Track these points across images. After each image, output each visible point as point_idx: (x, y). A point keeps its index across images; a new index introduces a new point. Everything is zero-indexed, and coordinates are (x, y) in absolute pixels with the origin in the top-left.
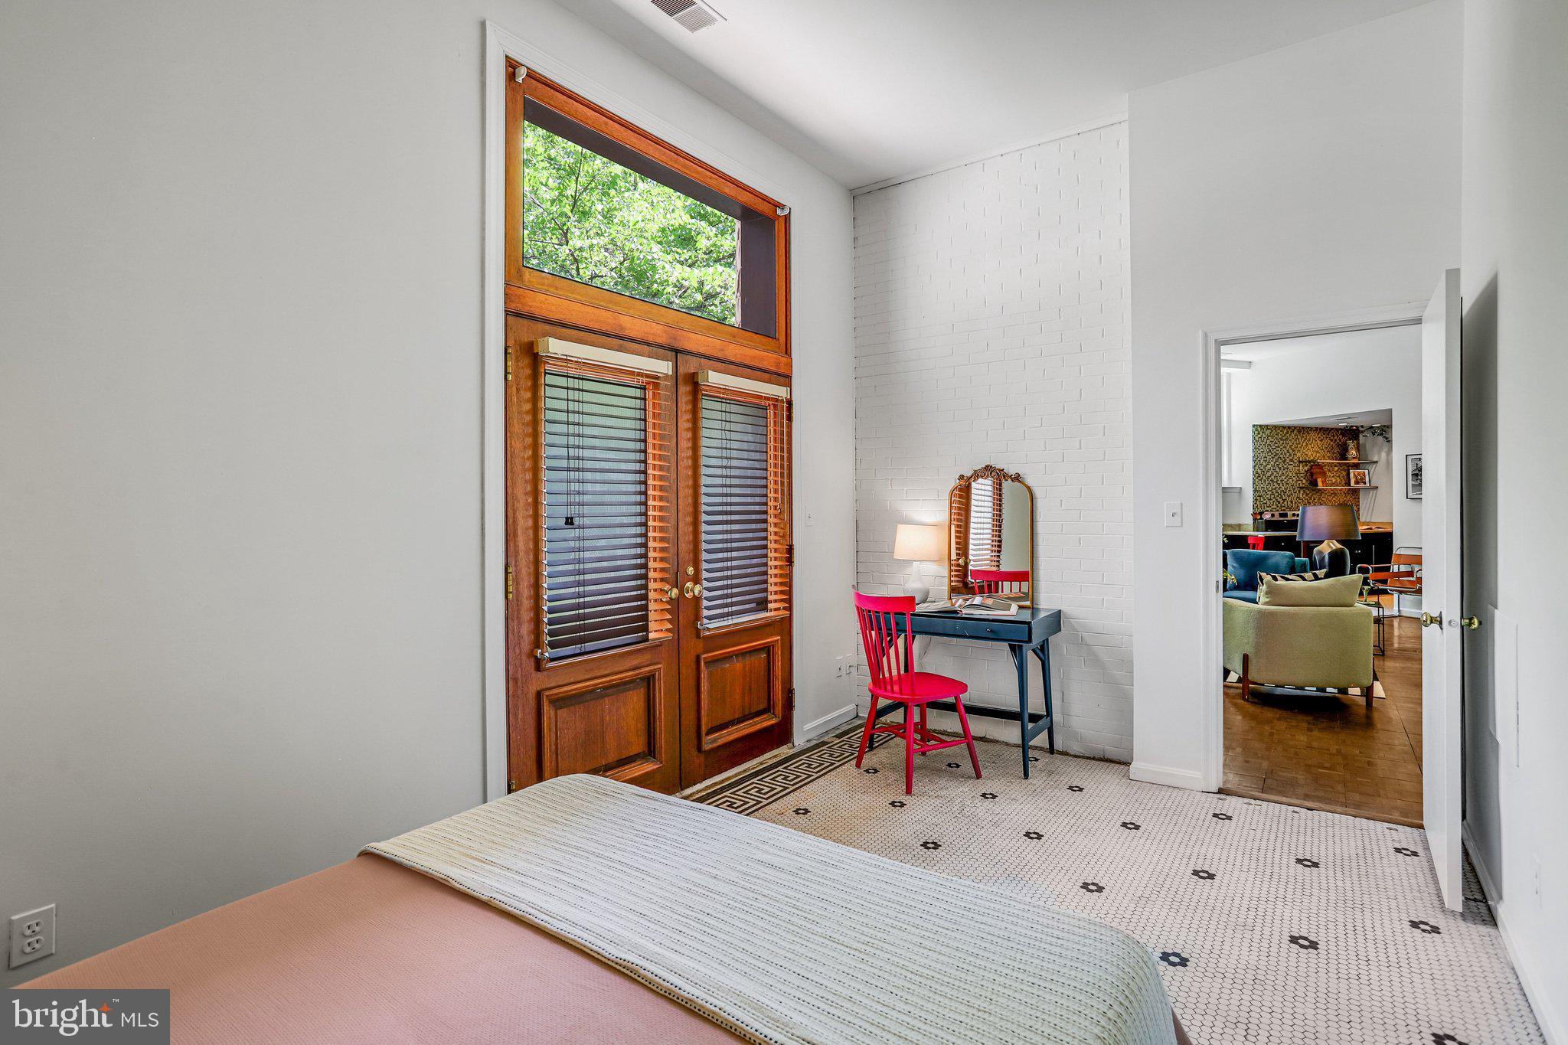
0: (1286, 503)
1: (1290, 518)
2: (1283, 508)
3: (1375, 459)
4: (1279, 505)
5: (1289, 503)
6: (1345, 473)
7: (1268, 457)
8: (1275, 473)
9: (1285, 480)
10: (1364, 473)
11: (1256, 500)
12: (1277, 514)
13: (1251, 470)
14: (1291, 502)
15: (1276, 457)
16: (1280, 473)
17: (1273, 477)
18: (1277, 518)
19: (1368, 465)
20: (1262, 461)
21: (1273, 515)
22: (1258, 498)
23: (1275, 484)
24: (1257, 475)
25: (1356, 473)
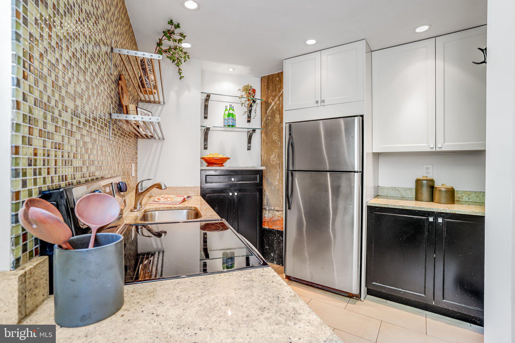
19: (151, 105)
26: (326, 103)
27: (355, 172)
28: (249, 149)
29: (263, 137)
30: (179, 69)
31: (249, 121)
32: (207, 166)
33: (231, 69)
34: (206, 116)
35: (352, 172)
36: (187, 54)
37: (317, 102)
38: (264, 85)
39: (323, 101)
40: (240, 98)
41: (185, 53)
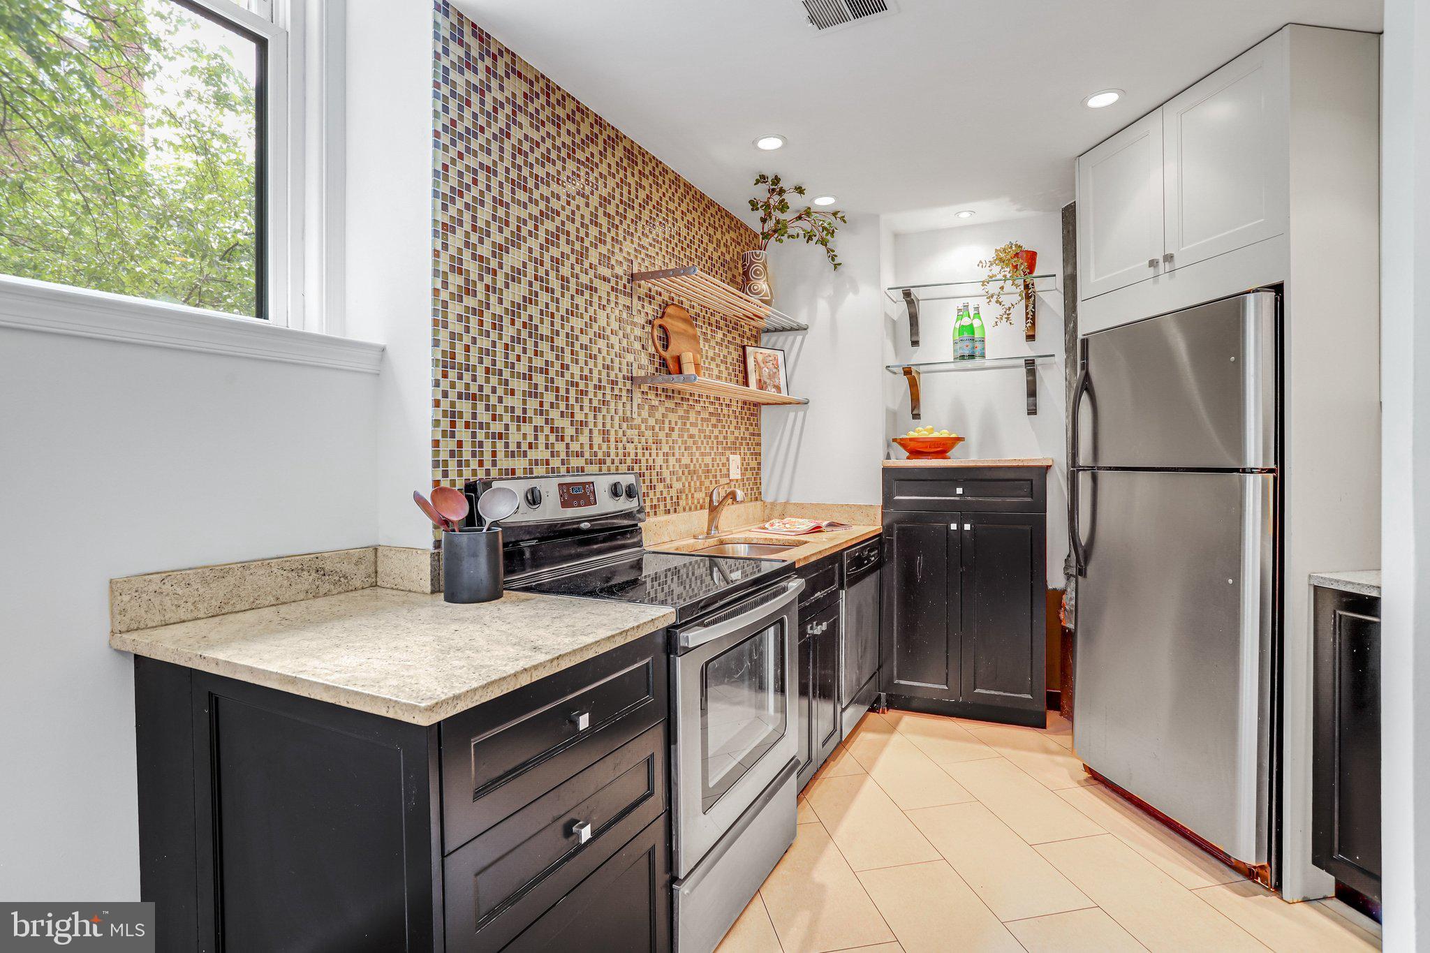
0: (584, 439)
1: (606, 505)
2: (576, 462)
3: (802, 320)
4: (560, 447)
5: (597, 439)
6: (735, 355)
7: (515, 211)
8: (544, 297)
9: (584, 339)
10: (776, 359)
11: (453, 415)
12: (550, 489)
13: (427, 243)
14: (605, 433)
15: (550, 225)
16: (565, 303)
17: (533, 310)
18: (551, 511)
19: (782, 336)
20: (484, 214)
21: (534, 499)
22: (464, 406)
23: (544, 346)
24: (456, 280)
25: (760, 358)
26: (1178, 263)
27: (1244, 471)
28: (1032, 411)
29: (1068, 378)
30: (829, 251)
31: (1031, 338)
32: (908, 458)
33: (964, 214)
34: (914, 339)
35: (1237, 470)
36: (839, 215)
37: (1153, 263)
38: (1068, 232)
39: (1169, 258)
40: (983, 283)
41: (835, 214)
